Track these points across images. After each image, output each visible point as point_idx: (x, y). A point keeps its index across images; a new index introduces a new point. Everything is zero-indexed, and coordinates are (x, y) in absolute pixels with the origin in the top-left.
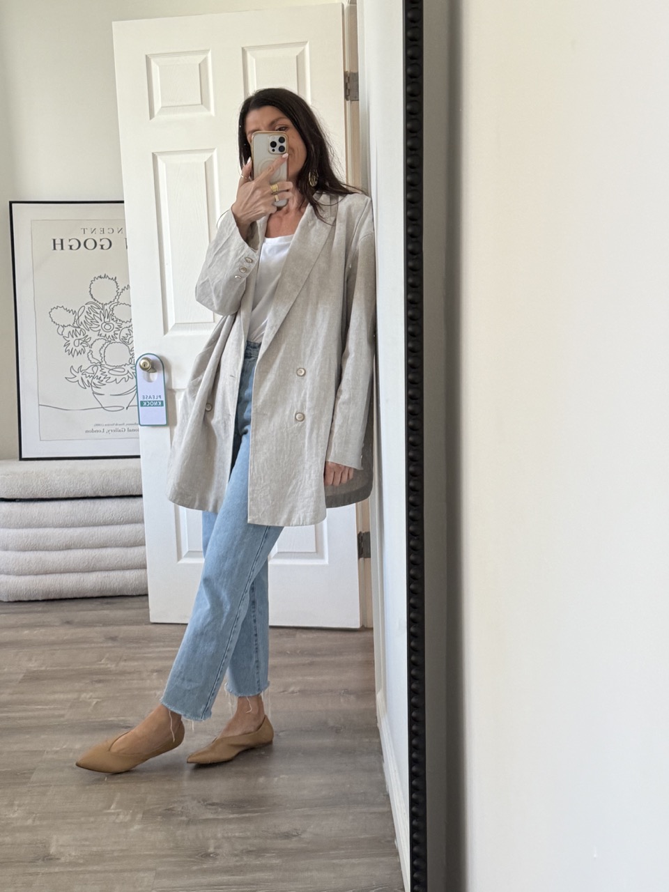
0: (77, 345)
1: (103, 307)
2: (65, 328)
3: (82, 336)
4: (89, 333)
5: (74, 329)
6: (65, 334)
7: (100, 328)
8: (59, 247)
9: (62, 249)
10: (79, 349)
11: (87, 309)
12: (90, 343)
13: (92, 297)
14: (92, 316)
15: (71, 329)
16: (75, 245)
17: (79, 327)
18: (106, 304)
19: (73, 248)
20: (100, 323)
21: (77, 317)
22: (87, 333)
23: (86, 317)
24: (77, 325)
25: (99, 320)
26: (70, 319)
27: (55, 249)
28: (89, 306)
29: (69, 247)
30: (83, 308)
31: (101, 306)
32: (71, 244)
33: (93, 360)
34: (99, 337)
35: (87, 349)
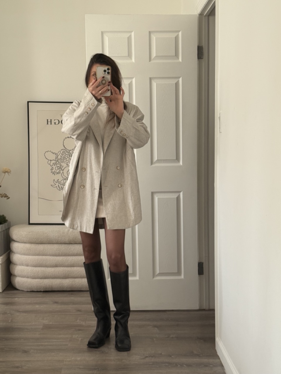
0: (56, 169)
1: (69, 152)
2: (51, 161)
3: (59, 165)
4: (63, 164)
5: (55, 162)
6: (51, 164)
7: (67, 162)
8: (49, 123)
9: (51, 124)
10: (57, 171)
11: (61, 153)
12: (63, 169)
13: (64, 147)
14: (64, 156)
15: (54, 162)
16: (57, 122)
17: (58, 161)
18: (71, 150)
19: (56, 123)
20: (68, 159)
21: (57, 156)
22: (62, 164)
23: (61, 156)
24: (57, 160)
25: (67, 158)
26: (53, 157)
27: (48, 124)
28: (63, 151)
29: (54, 123)
30: (60, 152)
31: (68, 151)
32: (55, 122)
33: (64, 177)
34: (67, 166)
35: (61, 172)
